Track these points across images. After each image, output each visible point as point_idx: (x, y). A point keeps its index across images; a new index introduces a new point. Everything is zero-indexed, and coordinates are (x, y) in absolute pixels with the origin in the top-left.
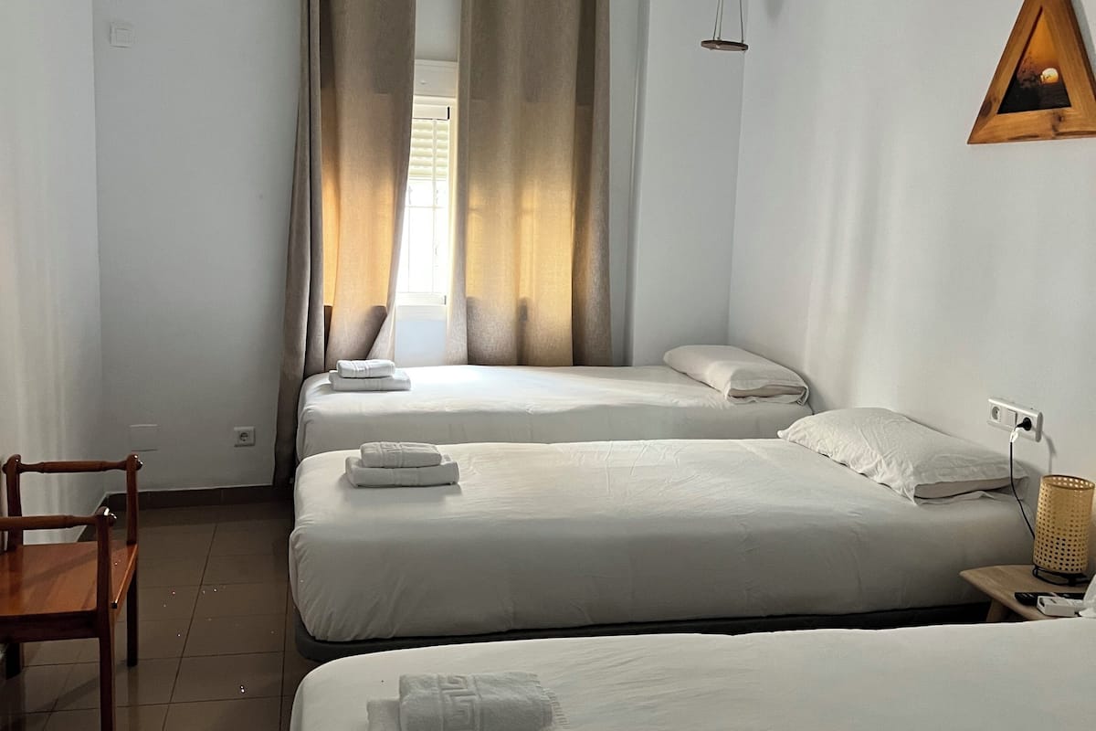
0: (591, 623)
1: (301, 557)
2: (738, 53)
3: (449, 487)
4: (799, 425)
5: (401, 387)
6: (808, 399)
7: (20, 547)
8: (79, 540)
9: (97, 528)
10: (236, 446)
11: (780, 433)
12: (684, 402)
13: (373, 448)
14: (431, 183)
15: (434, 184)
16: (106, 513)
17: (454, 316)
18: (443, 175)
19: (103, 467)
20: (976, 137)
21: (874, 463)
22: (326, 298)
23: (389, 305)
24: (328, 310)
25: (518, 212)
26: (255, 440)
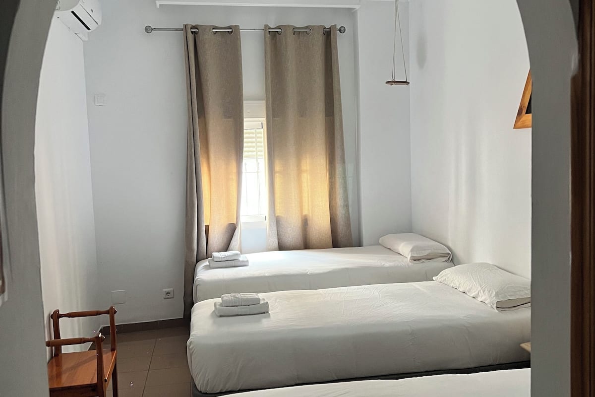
0: (337, 379)
1: (193, 352)
2: (405, 86)
3: (264, 314)
4: (442, 273)
5: (244, 264)
6: (451, 259)
7: (60, 355)
8: (90, 350)
9: (97, 343)
10: (165, 299)
11: (434, 278)
12: (387, 265)
13: (228, 297)
14: (255, 160)
15: (257, 160)
16: (100, 336)
17: (270, 226)
18: (262, 156)
19: (98, 313)
20: (517, 126)
21: (477, 292)
22: (205, 221)
23: (237, 223)
24: (207, 227)
25: (299, 172)
26: (174, 295)
